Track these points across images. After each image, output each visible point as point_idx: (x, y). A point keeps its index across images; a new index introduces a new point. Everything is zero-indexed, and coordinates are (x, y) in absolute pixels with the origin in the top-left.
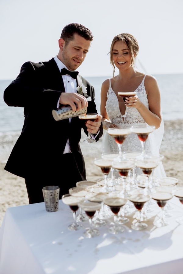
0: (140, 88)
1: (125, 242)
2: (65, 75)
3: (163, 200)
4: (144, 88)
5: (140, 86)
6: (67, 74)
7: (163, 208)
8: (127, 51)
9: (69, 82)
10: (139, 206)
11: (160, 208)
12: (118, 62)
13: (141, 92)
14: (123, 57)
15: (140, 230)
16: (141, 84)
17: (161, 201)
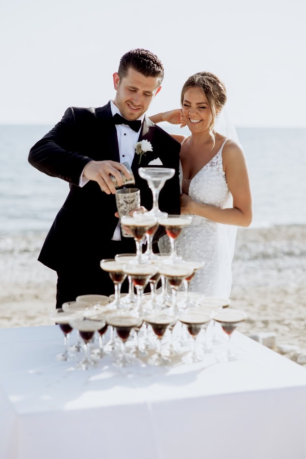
0: (215, 161)
1: (130, 376)
2: (120, 125)
3: (196, 324)
4: (221, 162)
5: (214, 158)
6: (123, 124)
7: (195, 336)
8: (204, 105)
9: (125, 134)
10: (159, 329)
11: (191, 336)
12: (190, 119)
13: (215, 168)
14: (197, 113)
15: (158, 366)
16: (218, 154)
17: (193, 326)
